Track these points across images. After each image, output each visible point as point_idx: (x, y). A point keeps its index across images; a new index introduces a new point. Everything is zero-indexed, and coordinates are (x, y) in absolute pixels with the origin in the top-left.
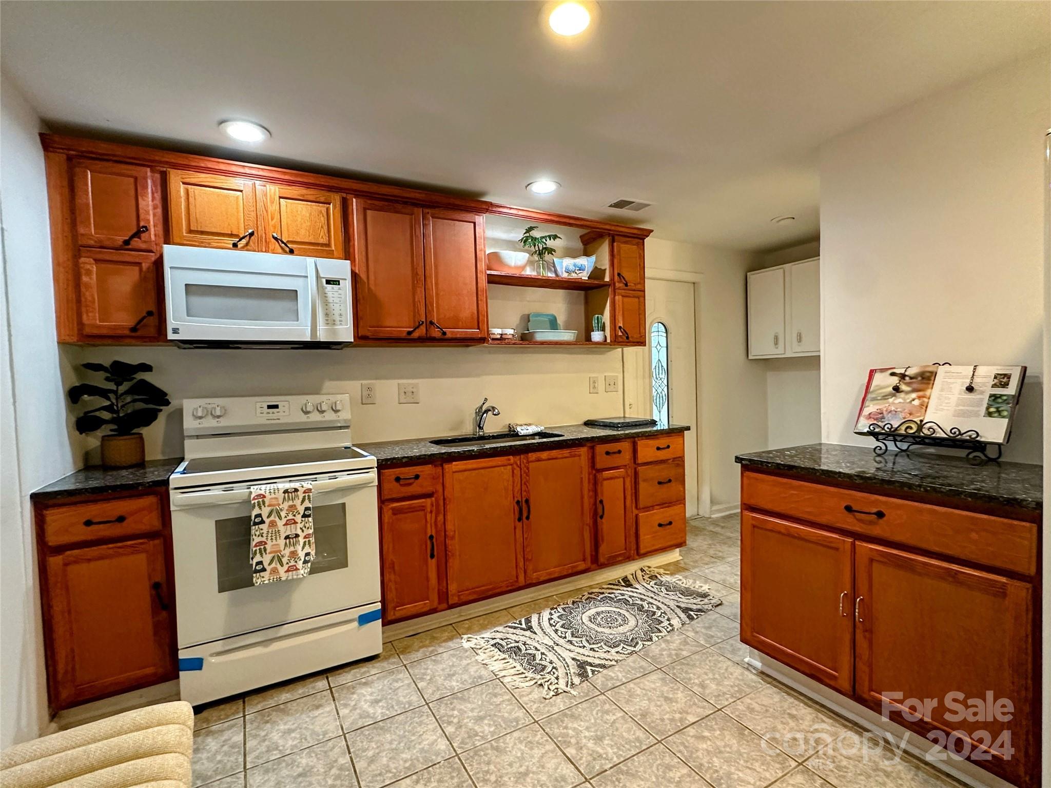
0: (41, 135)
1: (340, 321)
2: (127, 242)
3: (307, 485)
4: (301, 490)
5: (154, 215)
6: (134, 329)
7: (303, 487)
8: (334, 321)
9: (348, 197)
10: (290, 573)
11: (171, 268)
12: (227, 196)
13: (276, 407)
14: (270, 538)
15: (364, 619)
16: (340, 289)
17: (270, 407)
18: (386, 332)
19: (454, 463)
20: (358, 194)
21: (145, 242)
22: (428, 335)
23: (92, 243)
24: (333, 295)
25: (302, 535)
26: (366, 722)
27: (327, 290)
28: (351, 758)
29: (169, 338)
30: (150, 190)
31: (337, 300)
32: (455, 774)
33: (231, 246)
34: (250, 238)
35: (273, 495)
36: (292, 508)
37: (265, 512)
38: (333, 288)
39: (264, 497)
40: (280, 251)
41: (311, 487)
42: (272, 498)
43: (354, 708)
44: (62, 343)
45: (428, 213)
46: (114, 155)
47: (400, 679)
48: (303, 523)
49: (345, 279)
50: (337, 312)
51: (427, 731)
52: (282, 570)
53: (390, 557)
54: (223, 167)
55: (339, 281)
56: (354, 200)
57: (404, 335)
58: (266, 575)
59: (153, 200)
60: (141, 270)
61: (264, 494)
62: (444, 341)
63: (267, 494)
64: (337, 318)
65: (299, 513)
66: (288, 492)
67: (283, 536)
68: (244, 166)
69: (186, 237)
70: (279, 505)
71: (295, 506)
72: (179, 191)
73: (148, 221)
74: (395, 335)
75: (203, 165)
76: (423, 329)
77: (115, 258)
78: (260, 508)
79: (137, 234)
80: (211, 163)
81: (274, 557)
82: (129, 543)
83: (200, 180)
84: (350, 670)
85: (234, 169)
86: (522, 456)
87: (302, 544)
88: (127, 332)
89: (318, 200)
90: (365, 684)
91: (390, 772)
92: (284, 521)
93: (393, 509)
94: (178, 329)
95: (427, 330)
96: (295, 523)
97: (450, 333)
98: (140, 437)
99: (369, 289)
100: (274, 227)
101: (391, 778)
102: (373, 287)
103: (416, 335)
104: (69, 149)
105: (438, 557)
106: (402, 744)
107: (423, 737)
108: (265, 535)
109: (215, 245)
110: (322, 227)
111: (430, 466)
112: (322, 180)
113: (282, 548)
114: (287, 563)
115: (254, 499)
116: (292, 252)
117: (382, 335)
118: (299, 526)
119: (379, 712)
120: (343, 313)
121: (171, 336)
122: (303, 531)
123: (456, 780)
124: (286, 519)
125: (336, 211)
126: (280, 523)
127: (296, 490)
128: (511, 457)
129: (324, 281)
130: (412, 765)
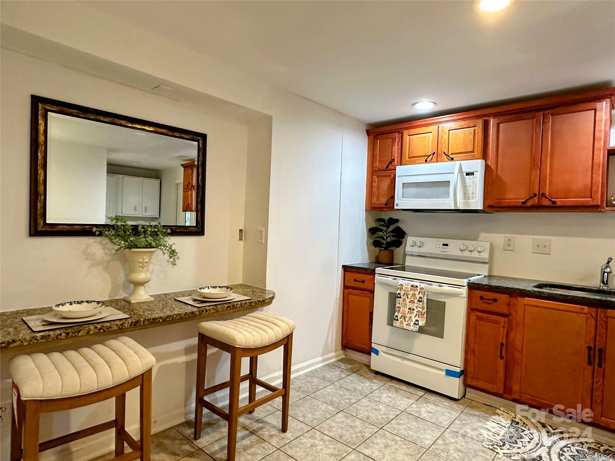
0: (367, 131)
1: (473, 197)
2: (387, 167)
3: (423, 285)
4: (419, 287)
5: (398, 153)
6: (386, 204)
7: (420, 286)
8: (469, 197)
9: (489, 119)
10: (408, 326)
11: (398, 176)
12: (425, 137)
13: (447, 245)
14: (402, 306)
15: (449, 373)
16: (473, 178)
17: (444, 245)
18: (505, 203)
19: (527, 298)
20: (495, 115)
21: (393, 166)
22: (540, 204)
23: (377, 169)
24: (469, 182)
25: (416, 310)
26: (416, 414)
27: (466, 179)
28: (394, 418)
29: (395, 208)
30: (397, 142)
31: (471, 185)
32: (416, 452)
33: (424, 161)
34: (433, 155)
35: (406, 286)
36: (414, 295)
37: (402, 293)
38: (470, 178)
39: (403, 286)
40: (447, 160)
41: (424, 287)
42: (405, 287)
43: (419, 408)
44: (366, 210)
45: (548, 113)
46: (387, 131)
47: (451, 413)
48: (418, 304)
49: (477, 171)
50: (471, 192)
51: (431, 434)
52: (405, 323)
53: (472, 346)
54: (424, 123)
55: (473, 173)
56: (492, 120)
57: (520, 204)
58: (398, 322)
59: (398, 146)
60: (391, 178)
61: (403, 284)
62: (554, 207)
63: (404, 285)
64: (471, 195)
65: (417, 299)
66: (413, 287)
67: (408, 307)
68: (433, 119)
69: (407, 160)
70: (408, 292)
71: (415, 294)
72: (406, 140)
73: (395, 156)
74: (513, 204)
75: (416, 125)
76: (536, 200)
77: (383, 174)
78: (400, 290)
79: (390, 163)
80: (419, 123)
81: (402, 316)
82: (365, 292)
83: (414, 132)
84: (437, 397)
85: (429, 122)
86: (599, 310)
87: (415, 314)
88: (384, 206)
89: (469, 126)
90: (436, 405)
91: (398, 431)
92: (409, 300)
93: (477, 316)
94: (398, 204)
95: (539, 200)
96: (414, 303)
97: (559, 202)
98: (392, 252)
99: (497, 175)
100: (445, 147)
101: (396, 433)
102: (499, 173)
103: (529, 204)
104: (374, 133)
105: (506, 360)
106: (415, 429)
107: (426, 434)
108: (400, 304)
109: (418, 162)
110: (470, 141)
111: (507, 295)
112: (472, 114)
113: (407, 313)
114: (407, 321)
115: (399, 286)
116: (452, 159)
117: (503, 205)
118: (415, 305)
119: (425, 415)
120: (474, 192)
121: (396, 207)
122: (417, 308)
123: (414, 453)
124: (410, 300)
125: (479, 130)
126: (408, 301)
127: (417, 287)
128: (586, 307)
129: (465, 174)
130: (408, 437)
